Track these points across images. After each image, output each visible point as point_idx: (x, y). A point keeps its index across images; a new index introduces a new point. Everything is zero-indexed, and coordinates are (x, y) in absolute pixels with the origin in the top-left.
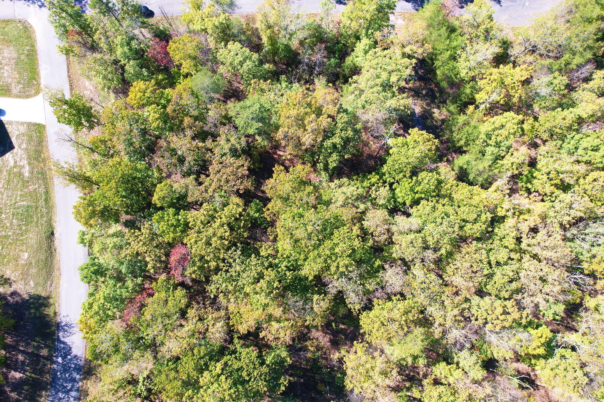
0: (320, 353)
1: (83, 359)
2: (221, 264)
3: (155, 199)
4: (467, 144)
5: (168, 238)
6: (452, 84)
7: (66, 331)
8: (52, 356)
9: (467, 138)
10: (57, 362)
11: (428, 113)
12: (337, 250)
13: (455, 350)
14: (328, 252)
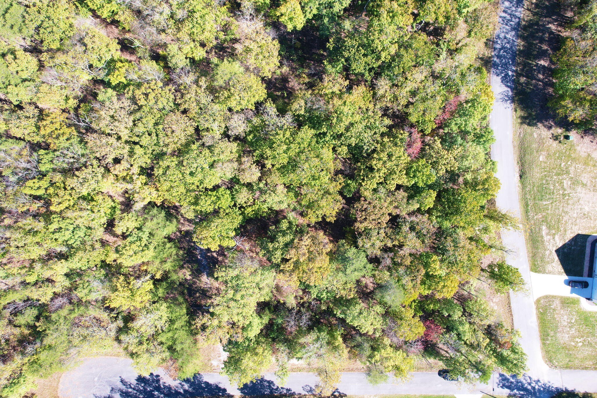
0: (298, 73)
1: (492, 72)
2: (379, 139)
3: (434, 195)
4: (164, 243)
5: (423, 162)
6: (175, 299)
7: (507, 96)
8: (516, 76)
9: (165, 248)
10: (512, 72)
11: (195, 275)
12: (285, 147)
13: (188, 68)
14: (292, 146)
